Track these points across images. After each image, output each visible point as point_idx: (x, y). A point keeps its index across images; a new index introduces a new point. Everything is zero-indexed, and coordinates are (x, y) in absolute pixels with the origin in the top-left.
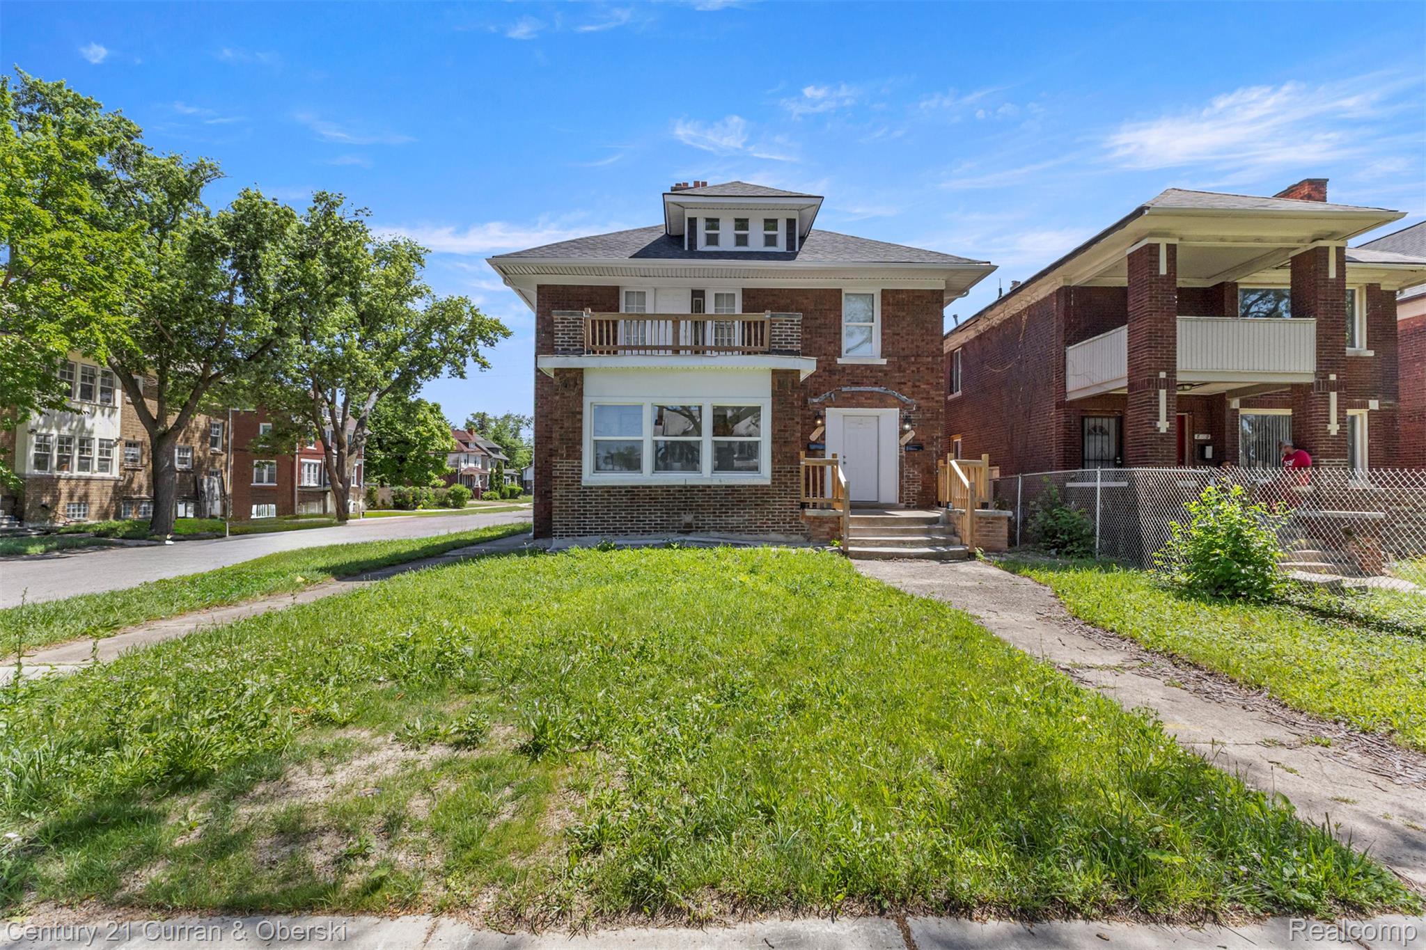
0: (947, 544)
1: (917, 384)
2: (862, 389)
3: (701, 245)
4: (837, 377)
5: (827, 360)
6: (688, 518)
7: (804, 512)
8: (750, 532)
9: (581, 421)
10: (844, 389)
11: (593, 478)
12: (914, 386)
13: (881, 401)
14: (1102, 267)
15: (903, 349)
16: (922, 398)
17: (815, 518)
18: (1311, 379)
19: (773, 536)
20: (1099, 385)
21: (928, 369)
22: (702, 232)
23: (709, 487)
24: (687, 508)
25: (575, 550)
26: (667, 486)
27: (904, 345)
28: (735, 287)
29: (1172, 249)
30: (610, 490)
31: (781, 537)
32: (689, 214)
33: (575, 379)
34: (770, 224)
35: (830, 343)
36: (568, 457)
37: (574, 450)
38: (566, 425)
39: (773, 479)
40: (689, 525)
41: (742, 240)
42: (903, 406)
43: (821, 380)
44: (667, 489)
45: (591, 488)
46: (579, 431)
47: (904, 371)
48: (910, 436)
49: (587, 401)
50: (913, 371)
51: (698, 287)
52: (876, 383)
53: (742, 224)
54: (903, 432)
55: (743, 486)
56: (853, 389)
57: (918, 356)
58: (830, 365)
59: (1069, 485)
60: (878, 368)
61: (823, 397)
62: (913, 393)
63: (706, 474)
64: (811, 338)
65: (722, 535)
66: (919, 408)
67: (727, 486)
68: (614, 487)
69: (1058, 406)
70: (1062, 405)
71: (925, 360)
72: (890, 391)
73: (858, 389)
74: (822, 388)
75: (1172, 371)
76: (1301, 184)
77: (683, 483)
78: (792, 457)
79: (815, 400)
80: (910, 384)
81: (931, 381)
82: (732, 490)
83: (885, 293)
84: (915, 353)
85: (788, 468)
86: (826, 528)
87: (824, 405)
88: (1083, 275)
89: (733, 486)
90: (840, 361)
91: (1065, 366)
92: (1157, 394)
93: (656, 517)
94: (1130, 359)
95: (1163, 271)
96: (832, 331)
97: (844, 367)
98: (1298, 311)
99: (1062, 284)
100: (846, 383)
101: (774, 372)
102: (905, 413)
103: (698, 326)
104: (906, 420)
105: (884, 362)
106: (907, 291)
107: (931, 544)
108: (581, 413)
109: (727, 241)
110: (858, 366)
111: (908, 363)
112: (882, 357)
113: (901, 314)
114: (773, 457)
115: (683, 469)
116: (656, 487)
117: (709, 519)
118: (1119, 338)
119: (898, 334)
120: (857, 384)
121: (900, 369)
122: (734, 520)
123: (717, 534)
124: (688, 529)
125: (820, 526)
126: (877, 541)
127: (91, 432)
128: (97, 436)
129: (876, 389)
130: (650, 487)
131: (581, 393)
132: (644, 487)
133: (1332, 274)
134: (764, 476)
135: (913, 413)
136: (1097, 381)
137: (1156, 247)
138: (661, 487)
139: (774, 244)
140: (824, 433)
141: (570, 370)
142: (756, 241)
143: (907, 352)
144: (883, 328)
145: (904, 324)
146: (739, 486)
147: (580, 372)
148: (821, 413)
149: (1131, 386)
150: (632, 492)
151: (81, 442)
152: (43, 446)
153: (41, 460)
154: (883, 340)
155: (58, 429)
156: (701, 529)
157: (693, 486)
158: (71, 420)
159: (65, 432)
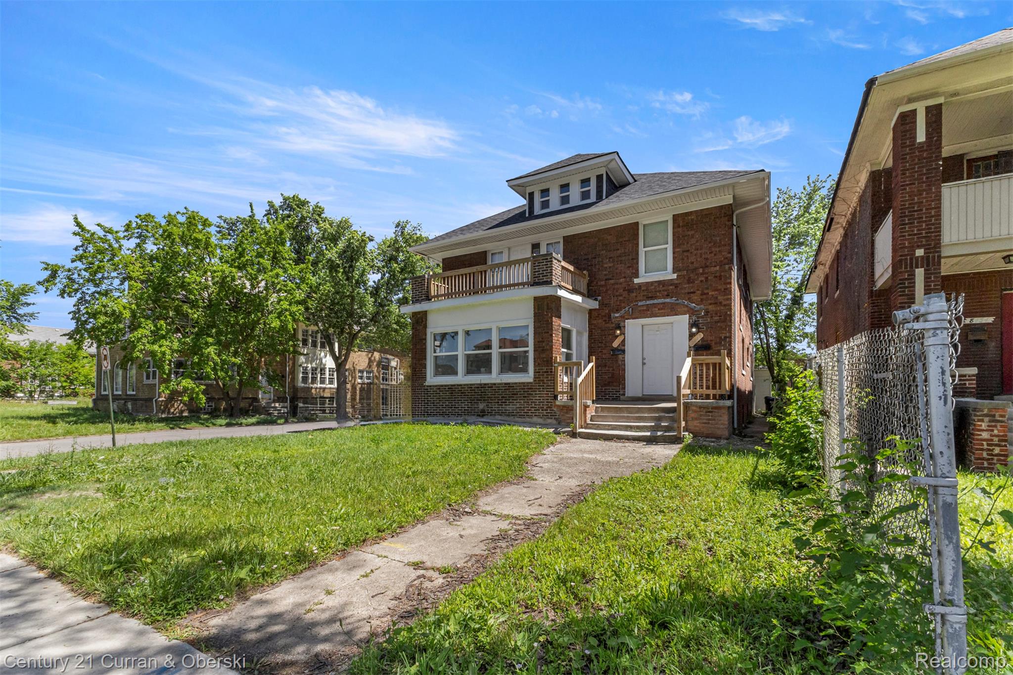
0: (665, 429)
1: (706, 291)
2: (655, 301)
3: (538, 210)
4: (635, 294)
5: (626, 282)
6: (481, 406)
7: (555, 402)
9: (425, 344)
10: (640, 304)
11: (432, 380)
12: (703, 294)
13: (673, 310)
15: (692, 263)
16: (711, 304)
17: (563, 406)
19: (535, 419)
21: (716, 277)
22: (538, 201)
23: (495, 384)
24: (482, 399)
26: (471, 385)
27: (692, 259)
28: (559, 236)
30: (440, 387)
31: (540, 421)
32: (528, 190)
33: (423, 318)
34: (585, 182)
35: (629, 267)
37: (422, 365)
38: (419, 347)
39: (535, 378)
40: (483, 411)
41: (565, 200)
42: (692, 312)
43: (621, 298)
44: (470, 386)
45: (430, 386)
46: (424, 350)
47: (693, 282)
48: (696, 338)
49: (428, 331)
50: (701, 281)
51: (535, 241)
52: (668, 295)
53: (565, 187)
54: (691, 336)
55: (516, 383)
56: (648, 302)
57: (707, 267)
58: (629, 285)
60: (670, 282)
61: (623, 312)
62: (702, 300)
63: (495, 376)
64: (614, 266)
65: (503, 418)
66: (707, 312)
67: (505, 384)
68: (442, 386)
69: (869, 297)
70: (871, 294)
71: (712, 269)
72: (680, 301)
73: (651, 302)
74: (623, 305)
75: (933, 246)
77: (479, 382)
78: (547, 361)
79: (617, 315)
80: (699, 292)
81: (719, 288)
82: (509, 386)
83: (675, 217)
84: (703, 265)
85: (545, 369)
86: (571, 414)
87: (624, 318)
88: (885, 156)
89: (509, 384)
90: (636, 281)
91: (873, 254)
92: (912, 275)
93: (465, 405)
94: (893, 239)
95: (921, 138)
96: (630, 257)
97: (640, 285)
100: (641, 298)
101: (535, 299)
102: (694, 318)
104: (692, 325)
105: (675, 276)
107: (653, 429)
108: (425, 339)
109: (555, 203)
110: (652, 283)
111: (697, 274)
112: (674, 273)
113: (690, 233)
114: (535, 362)
116: (465, 385)
117: (495, 407)
119: (688, 251)
120: (652, 298)
121: (690, 281)
122: (510, 408)
123: (499, 417)
124: (482, 414)
125: (567, 413)
126: (609, 425)
127: (325, 365)
128: (327, 367)
129: (668, 300)
130: (461, 385)
131: (425, 327)
132: (458, 385)
135: (702, 317)
137: (914, 112)
138: (467, 385)
139: (589, 198)
140: (624, 341)
141: (419, 313)
142: (575, 198)
143: (695, 265)
144: (674, 248)
145: (693, 241)
146: (513, 384)
147: (425, 314)
148: (622, 324)
149: (893, 269)
150: (451, 388)
151: (321, 370)
152: (305, 372)
153: (305, 379)
154: (674, 258)
155: (311, 364)
156: (490, 414)
157: (485, 384)
158: (317, 359)
159: (314, 365)
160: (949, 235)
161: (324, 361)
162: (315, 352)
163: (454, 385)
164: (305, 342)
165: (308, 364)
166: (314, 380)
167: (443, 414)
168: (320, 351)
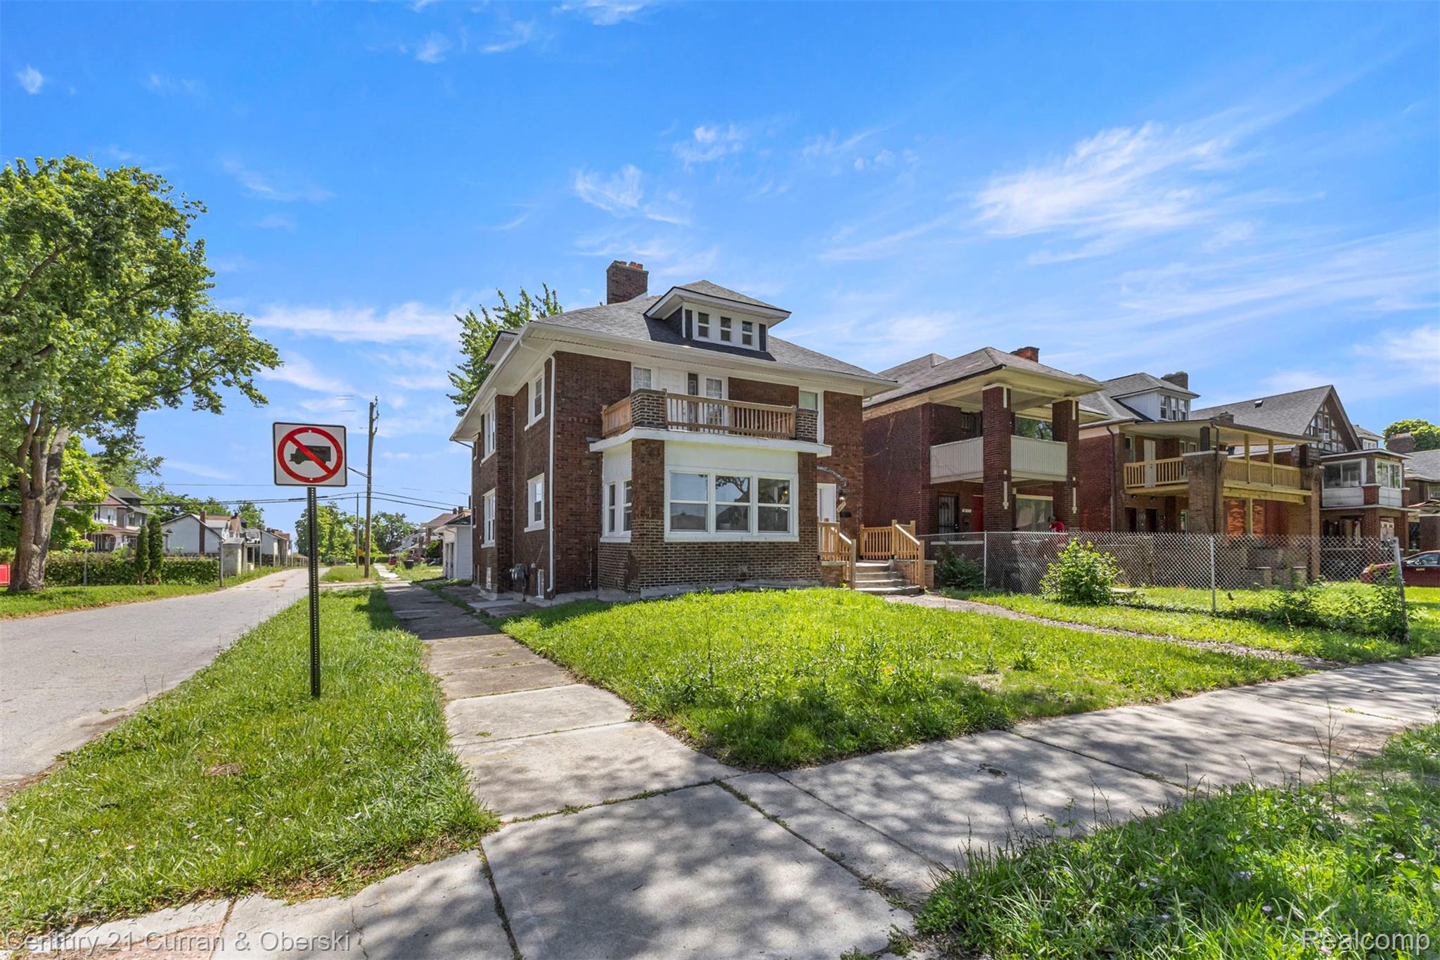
0: (903, 584)
1: (847, 466)
3: (696, 336)
6: (742, 569)
7: (820, 563)
8: (786, 579)
9: (662, 486)
11: (671, 536)
12: (845, 468)
13: (825, 478)
14: (959, 395)
15: (838, 439)
16: (850, 477)
17: (827, 567)
18: (1064, 479)
19: (801, 581)
20: (959, 475)
21: (853, 455)
22: (696, 324)
23: (757, 543)
24: (743, 560)
25: (692, 596)
26: (727, 543)
27: (839, 435)
28: (723, 375)
29: (1008, 390)
30: (686, 546)
31: (805, 582)
32: (686, 306)
33: (659, 450)
34: (747, 325)
36: (653, 517)
37: (658, 514)
38: (651, 489)
39: (799, 537)
40: (743, 575)
41: (726, 336)
42: (838, 482)
44: (728, 545)
45: (671, 544)
46: (661, 494)
47: (839, 456)
48: (843, 505)
49: (667, 469)
50: (844, 456)
51: (693, 371)
52: (822, 464)
53: (724, 321)
54: (839, 502)
55: (780, 543)
57: (847, 444)
59: (933, 543)
62: (844, 473)
63: (754, 534)
65: (766, 582)
66: (848, 484)
67: (769, 543)
68: (689, 544)
69: (924, 487)
70: (928, 487)
71: (852, 448)
72: (830, 471)
75: (1009, 470)
76: (1027, 349)
77: (739, 541)
78: (813, 521)
80: (842, 466)
81: (855, 464)
82: (773, 545)
83: (826, 393)
84: (845, 442)
85: (809, 528)
86: (833, 575)
88: (945, 397)
89: (773, 543)
91: (929, 460)
92: (1002, 484)
93: (720, 569)
94: (985, 460)
95: (1005, 406)
98: (1056, 438)
99: (927, 401)
101: (800, 454)
102: (840, 487)
103: (693, 405)
104: (841, 494)
106: (841, 394)
107: (894, 584)
108: (662, 479)
109: (715, 336)
111: (841, 450)
113: (837, 411)
114: (800, 520)
115: (732, 528)
116: (719, 543)
117: (758, 569)
118: (977, 444)
119: (835, 427)
121: (836, 454)
122: (774, 569)
123: (762, 581)
124: (743, 577)
125: (830, 573)
129: (822, 469)
130: (716, 543)
131: (662, 463)
132: (710, 543)
133: (1074, 418)
134: (792, 535)
135: (845, 488)
136: (956, 472)
137: (1001, 389)
138: (724, 543)
139: (750, 343)
141: (654, 441)
142: (737, 338)
143: (841, 441)
144: (825, 421)
145: (839, 419)
146: (777, 543)
147: (661, 444)
149: (986, 477)
150: (703, 548)
154: (825, 431)
156: (752, 577)
157: (747, 543)
160: (1014, 465)
163: (706, 543)
167: (690, 581)
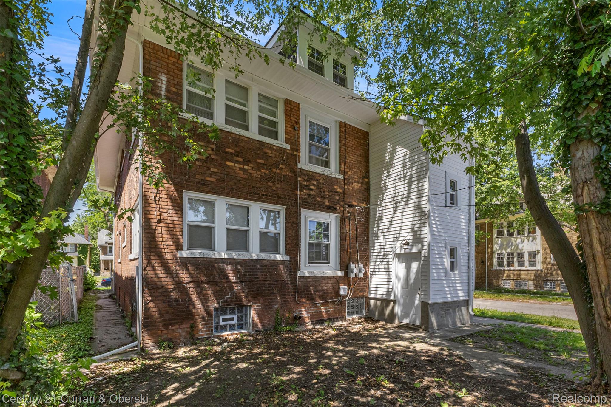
151: (519, 254)
152: (500, 257)
153: (500, 264)
155: (506, 250)
158: (512, 245)
159: (509, 251)
161: (520, 246)
162: (511, 240)
164: (500, 234)
165: (502, 250)
166: (510, 264)
168: (516, 238)
